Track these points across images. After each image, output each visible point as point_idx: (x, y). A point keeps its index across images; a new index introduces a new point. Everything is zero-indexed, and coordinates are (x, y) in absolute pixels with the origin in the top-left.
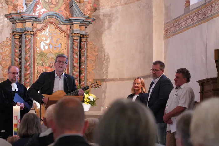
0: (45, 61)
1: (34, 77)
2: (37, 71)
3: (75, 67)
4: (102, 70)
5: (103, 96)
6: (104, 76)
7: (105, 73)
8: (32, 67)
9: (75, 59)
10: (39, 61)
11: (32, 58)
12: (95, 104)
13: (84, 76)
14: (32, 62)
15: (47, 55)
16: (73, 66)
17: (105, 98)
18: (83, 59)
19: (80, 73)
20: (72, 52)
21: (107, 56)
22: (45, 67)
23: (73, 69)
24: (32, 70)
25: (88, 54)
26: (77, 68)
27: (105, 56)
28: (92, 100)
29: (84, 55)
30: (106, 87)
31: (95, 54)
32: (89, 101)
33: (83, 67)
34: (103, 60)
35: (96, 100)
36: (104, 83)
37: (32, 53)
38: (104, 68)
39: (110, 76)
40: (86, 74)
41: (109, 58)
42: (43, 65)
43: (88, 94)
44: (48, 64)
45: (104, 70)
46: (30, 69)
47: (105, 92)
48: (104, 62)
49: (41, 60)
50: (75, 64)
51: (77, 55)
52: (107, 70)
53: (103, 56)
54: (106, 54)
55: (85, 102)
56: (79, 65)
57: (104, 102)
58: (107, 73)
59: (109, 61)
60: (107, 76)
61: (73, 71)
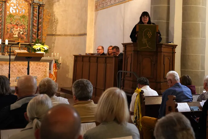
0: (13, 20)
1: (4, 31)
2: (7, 27)
3: (34, 26)
4: (53, 28)
5: (53, 45)
6: (54, 32)
7: (54, 30)
8: (3, 24)
9: (34, 21)
10: (8, 20)
11: (3, 18)
12: (48, 52)
13: (40, 32)
14: (3, 21)
15: (15, 17)
16: (33, 25)
17: (54, 47)
18: (40, 20)
19: (38, 30)
20: (32, 16)
21: (56, 19)
22: (13, 25)
23: (33, 27)
24: (3, 26)
25: (44, 17)
26: (36, 27)
27: (55, 19)
28: (46, 49)
29: (41, 18)
30: (55, 39)
31: (49, 18)
32: (44, 50)
33: (40, 26)
34: (53, 22)
35: (49, 49)
36: (54, 37)
37: (3, 15)
38: (54, 27)
39: (58, 33)
40: (42, 31)
41: (57, 20)
42: (11, 24)
43: (44, 45)
44: (15, 23)
45: (54, 28)
46: (2, 26)
47: (54, 43)
48: (55, 23)
49: (10, 20)
50: (35, 24)
51: (36, 18)
52: (56, 28)
53: (54, 19)
54: (56, 18)
55: (41, 51)
56: (37, 25)
57: (53, 49)
58: (56, 30)
59: (58, 23)
60: (56, 33)
61: (33, 28)
